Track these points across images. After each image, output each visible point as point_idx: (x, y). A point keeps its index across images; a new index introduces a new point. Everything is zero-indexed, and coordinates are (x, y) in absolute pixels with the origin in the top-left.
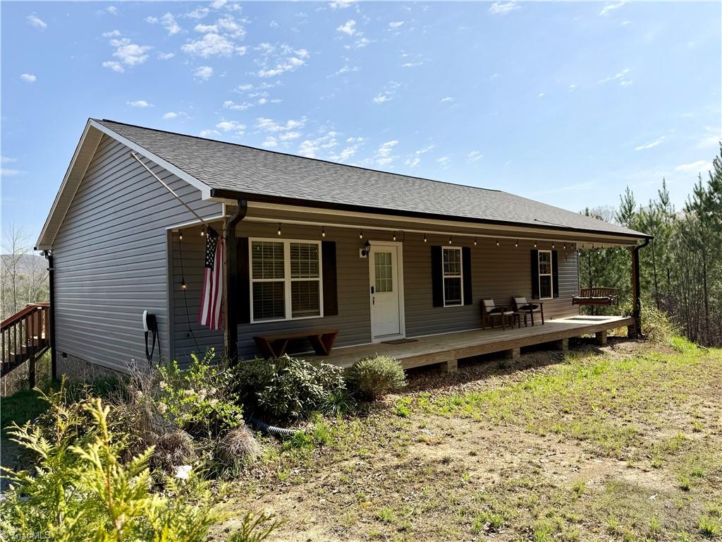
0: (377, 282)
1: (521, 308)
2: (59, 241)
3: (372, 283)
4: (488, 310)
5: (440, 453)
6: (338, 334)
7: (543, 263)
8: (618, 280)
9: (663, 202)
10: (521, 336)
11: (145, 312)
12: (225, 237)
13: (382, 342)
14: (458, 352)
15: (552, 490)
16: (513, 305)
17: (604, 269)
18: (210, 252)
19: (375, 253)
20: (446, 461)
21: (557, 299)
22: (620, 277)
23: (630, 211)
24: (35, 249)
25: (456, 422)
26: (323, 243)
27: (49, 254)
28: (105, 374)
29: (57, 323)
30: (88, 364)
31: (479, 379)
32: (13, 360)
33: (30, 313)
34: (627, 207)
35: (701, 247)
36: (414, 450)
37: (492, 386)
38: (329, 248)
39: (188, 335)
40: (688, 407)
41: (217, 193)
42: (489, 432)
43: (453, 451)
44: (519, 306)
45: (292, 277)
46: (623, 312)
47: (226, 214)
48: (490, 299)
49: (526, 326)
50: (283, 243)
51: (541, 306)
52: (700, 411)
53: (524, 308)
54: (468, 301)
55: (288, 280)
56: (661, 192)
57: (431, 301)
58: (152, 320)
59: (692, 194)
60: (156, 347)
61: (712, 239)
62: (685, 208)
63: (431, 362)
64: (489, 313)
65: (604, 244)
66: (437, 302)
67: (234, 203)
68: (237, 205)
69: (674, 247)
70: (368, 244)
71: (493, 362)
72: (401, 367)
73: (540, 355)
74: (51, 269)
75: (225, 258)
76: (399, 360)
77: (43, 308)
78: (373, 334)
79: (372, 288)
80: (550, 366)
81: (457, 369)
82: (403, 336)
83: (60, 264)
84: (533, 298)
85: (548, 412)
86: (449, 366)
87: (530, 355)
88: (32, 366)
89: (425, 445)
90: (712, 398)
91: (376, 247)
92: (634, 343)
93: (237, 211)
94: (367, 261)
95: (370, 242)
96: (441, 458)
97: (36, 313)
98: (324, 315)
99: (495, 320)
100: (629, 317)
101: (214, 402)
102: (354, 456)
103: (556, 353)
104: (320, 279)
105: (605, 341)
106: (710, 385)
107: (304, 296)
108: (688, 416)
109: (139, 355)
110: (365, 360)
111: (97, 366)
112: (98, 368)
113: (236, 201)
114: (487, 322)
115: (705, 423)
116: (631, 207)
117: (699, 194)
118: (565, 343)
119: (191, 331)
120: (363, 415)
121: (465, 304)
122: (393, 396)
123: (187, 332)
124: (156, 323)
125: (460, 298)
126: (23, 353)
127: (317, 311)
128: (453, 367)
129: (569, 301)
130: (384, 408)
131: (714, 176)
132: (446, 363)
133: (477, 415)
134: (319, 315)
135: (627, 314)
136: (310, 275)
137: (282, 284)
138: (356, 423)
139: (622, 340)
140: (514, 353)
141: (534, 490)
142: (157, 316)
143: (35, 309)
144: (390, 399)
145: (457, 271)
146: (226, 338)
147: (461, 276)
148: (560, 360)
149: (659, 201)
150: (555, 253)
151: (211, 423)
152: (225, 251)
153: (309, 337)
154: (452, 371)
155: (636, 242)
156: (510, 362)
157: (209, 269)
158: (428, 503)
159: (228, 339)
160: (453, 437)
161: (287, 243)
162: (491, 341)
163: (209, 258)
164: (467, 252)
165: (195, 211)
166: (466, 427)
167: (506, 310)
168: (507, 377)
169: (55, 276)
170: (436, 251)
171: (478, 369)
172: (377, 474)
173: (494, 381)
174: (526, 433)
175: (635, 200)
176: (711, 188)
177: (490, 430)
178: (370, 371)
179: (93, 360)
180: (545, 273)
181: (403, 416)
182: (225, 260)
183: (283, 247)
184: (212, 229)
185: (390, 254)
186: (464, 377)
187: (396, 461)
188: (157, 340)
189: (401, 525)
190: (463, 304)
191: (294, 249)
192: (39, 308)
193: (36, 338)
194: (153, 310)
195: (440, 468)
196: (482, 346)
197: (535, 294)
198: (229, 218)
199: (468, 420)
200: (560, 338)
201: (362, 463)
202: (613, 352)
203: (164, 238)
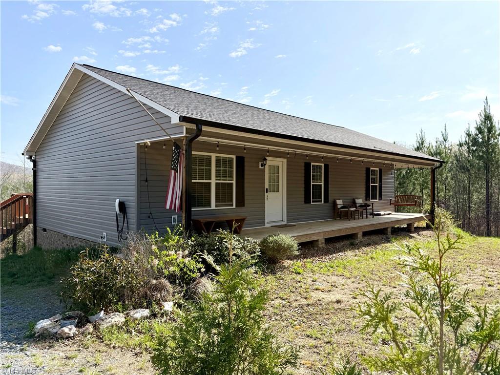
0: (270, 185)
1: (359, 206)
2: (41, 150)
3: (267, 186)
4: (339, 206)
5: (333, 297)
6: (246, 220)
7: (373, 177)
8: (413, 191)
9: (444, 139)
10: (363, 224)
11: (117, 201)
12: (184, 149)
13: (272, 226)
14: (325, 234)
15: (414, 320)
16: (354, 204)
17: (404, 183)
18: (175, 159)
19: (269, 166)
20: (338, 302)
21: (381, 201)
22: (414, 189)
23: (422, 144)
24: (23, 154)
25: (334, 278)
26: (236, 157)
27: (33, 158)
28: (80, 243)
29: (38, 207)
30: (65, 236)
31: (339, 252)
32: (5, 233)
33: (17, 200)
34: (420, 142)
35: (468, 170)
36: (315, 295)
37: (349, 256)
38: (240, 161)
39: (149, 217)
40: (479, 271)
41: (184, 119)
42: (358, 284)
43: (340, 295)
44: (358, 205)
45: (216, 180)
46: (423, 211)
47: (186, 134)
48: (340, 200)
49: (363, 218)
50: (211, 156)
51: (373, 206)
52: (488, 274)
53: (361, 206)
54: (326, 200)
55: (213, 181)
56: (443, 133)
57: (303, 200)
58: (122, 206)
59: (464, 135)
60: (125, 225)
61: (476, 165)
62: (458, 143)
63: (308, 240)
64: (339, 209)
65: (415, 165)
66: (307, 200)
67: (193, 126)
68: (195, 128)
69: (450, 170)
70: (265, 159)
71: (346, 241)
72: (295, 241)
73: (374, 237)
74: (35, 169)
75: (184, 164)
76: (294, 237)
77: (27, 197)
78: (266, 221)
79: (267, 189)
80: (383, 245)
81: (324, 245)
82: (285, 223)
83: (41, 165)
84: (366, 200)
85: (391, 273)
86: (320, 242)
87: (368, 237)
88: (15, 238)
89: (320, 292)
90: (492, 267)
91: (271, 161)
92: (430, 231)
93: (195, 132)
94: (264, 171)
95: (267, 158)
96: (334, 300)
97: (23, 200)
98: (236, 206)
99: (342, 214)
100: (427, 214)
101: (187, 260)
102: (277, 298)
103: (384, 236)
104: (234, 182)
105: (413, 229)
106: (487, 258)
107: (224, 192)
108: (482, 277)
109: (111, 230)
110: (272, 236)
111: (73, 238)
112: (73, 239)
113: (195, 125)
114: (338, 214)
115: (494, 281)
116: (423, 142)
117: (469, 135)
118: (389, 230)
119: (151, 214)
120: (273, 272)
121: (324, 202)
122: (289, 261)
123: (148, 215)
124: (125, 208)
125: (321, 198)
126: (12, 228)
127: (231, 203)
128: (322, 243)
129: (388, 203)
130: (285, 268)
131: (478, 123)
132: (318, 241)
133: (347, 274)
134: (233, 206)
135: (426, 212)
136: (228, 179)
137: (210, 184)
138: (270, 277)
139: (424, 229)
140: (359, 236)
141: (402, 320)
142: (126, 203)
143: (22, 197)
144: (287, 263)
145: (320, 180)
146: (184, 218)
147: (323, 184)
148: (388, 241)
149: (441, 139)
150: (380, 170)
151: (181, 274)
152: (184, 159)
153: (226, 221)
154: (321, 246)
155: (434, 165)
156: (357, 241)
157: (173, 171)
158: (337, 328)
159: (185, 219)
160: (337, 287)
161: (214, 156)
162: (344, 227)
163: (174, 163)
164: (326, 166)
165: (166, 130)
166: (343, 282)
167: (351, 207)
168: (357, 251)
169: (37, 174)
170: (307, 166)
171: (338, 245)
172: (296, 309)
173: (349, 253)
174: (383, 285)
175: (426, 137)
176: (477, 131)
177: (359, 283)
178: (276, 243)
179: (69, 233)
180: (374, 183)
181: (299, 274)
182: (184, 166)
183: (211, 159)
184: (177, 144)
185: (278, 166)
186: (330, 250)
187: (305, 302)
188: (126, 219)
189: (326, 340)
190: (323, 202)
191: (218, 160)
192: (24, 196)
193: (21, 217)
194: (123, 199)
195: (336, 306)
196: (340, 230)
197: (367, 197)
198: (188, 137)
199: (342, 277)
200: (386, 227)
201: (283, 302)
202: (419, 237)
203: (135, 149)
